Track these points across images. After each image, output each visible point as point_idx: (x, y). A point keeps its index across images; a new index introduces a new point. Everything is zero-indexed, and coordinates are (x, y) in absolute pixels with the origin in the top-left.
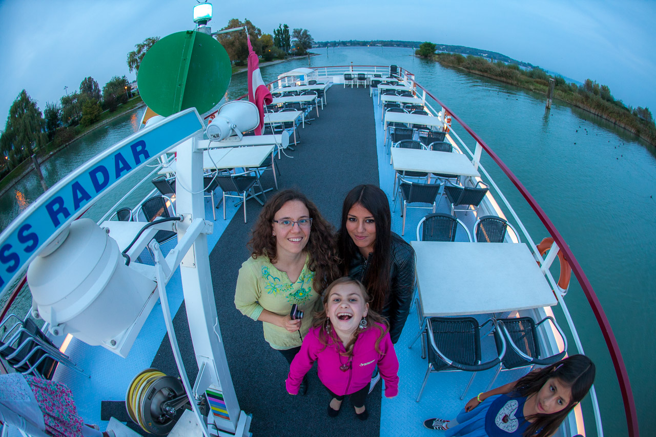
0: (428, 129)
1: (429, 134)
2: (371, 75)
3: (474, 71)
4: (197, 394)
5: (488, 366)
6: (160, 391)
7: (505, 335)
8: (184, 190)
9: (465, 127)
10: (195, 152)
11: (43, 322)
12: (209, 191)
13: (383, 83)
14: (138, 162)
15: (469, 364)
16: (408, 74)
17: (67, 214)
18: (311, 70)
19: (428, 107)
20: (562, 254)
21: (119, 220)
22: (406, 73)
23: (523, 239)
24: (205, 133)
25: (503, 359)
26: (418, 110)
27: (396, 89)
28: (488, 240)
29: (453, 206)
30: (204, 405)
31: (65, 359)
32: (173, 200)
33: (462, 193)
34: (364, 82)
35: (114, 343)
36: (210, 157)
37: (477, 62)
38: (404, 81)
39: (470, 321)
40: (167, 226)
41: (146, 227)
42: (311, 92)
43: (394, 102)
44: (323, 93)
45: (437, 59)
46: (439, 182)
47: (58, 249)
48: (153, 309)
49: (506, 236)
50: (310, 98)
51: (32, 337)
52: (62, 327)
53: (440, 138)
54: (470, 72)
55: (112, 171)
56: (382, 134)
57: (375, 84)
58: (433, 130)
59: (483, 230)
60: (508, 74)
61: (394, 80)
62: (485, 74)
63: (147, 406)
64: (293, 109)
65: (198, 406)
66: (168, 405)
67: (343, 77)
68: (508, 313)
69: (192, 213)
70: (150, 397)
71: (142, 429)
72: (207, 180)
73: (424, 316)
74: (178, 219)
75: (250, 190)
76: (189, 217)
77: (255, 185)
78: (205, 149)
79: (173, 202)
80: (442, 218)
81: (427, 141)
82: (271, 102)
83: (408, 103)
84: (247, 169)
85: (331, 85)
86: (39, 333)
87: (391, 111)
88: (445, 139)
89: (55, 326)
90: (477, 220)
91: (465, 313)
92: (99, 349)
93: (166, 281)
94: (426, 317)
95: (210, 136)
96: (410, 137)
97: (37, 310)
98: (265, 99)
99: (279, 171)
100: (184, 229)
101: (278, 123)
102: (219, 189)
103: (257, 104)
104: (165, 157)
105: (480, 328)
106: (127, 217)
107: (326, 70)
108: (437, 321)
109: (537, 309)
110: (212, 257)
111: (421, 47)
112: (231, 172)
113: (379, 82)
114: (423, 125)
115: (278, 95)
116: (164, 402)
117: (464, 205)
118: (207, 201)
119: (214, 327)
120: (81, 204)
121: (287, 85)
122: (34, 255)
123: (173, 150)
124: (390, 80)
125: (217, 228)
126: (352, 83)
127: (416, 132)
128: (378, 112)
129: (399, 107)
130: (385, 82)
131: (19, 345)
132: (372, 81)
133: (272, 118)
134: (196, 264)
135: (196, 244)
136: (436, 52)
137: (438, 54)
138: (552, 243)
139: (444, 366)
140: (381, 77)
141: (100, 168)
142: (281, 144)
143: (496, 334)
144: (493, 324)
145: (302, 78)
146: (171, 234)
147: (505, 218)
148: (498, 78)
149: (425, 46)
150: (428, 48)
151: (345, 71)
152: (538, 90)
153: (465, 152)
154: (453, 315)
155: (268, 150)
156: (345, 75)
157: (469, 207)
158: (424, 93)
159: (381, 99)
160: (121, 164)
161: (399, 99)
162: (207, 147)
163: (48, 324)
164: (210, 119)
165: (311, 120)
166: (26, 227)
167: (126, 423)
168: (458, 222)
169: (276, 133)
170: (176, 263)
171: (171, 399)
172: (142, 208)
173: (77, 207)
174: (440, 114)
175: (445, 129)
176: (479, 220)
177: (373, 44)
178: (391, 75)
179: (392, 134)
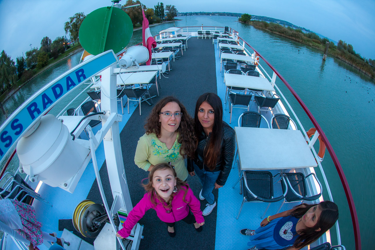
0: (246, 63)
1: (246, 66)
2: (213, 32)
3: (275, 33)
4: (113, 214)
5: (277, 199)
6: (92, 213)
7: (287, 182)
8: (106, 97)
9: (267, 63)
10: (112, 75)
11: (26, 175)
12: (119, 97)
13: (220, 36)
14: (80, 81)
15: (266, 198)
16: (234, 32)
17: (39, 112)
18: (179, 29)
19: (246, 51)
20: (321, 137)
21: (68, 115)
22: (234, 31)
23: (299, 128)
24: (117, 64)
25: (286, 196)
26: (240, 52)
27: (228, 40)
28: (279, 127)
29: (259, 108)
30: (116, 220)
31: (38, 196)
32: (99, 103)
33: (264, 100)
34: (209, 36)
35: (66, 185)
36: (121, 78)
37: (277, 27)
38: (233, 35)
39: (268, 174)
40: (96, 118)
41: (84, 119)
42: (179, 41)
43: (226, 47)
44: (186, 42)
45: (252, 24)
46: (251, 93)
47: (34, 132)
48: (87, 166)
49: (289, 126)
50: (178, 44)
51: (19, 184)
52: (36, 177)
53: (253, 68)
54: (273, 33)
55: (65, 87)
56: (219, 66)
57: (216, 37)
58: (249, 64)
59: (276, 122)
60: (296, 35)
61: (227, 35)
62: (282, 35)
63: (85, 221)
64: (168, 50)
65: (113, 221)
66: (96, 221)
67: (197, 33)
68: (289, 170)
69: (110, 110)
70: (86, 216)
71: (82, 235)
72: (119, 91)
73: (242, 169)
74: (102, 113)
75: (143, 96)
76: (109, 112)
77: (146, 94)
78: (118, 74)
79: (99, 104)
80: (253, 114)
81: (245, 70)
82: (156, 46)
83: (235, 48)
84: (142, 85)
85: (190, 37)
86: (23, 182)
87: (224, 52)
88: (255, 69)
89: (32, 177)
90: (273, 116)
91: (265, 168)
92: (58, 188)
93: (96, 149)
94: (243, 170)
95: (121, 66)
96: (235, 67)
97: (22, 168)
98: (152, 44)
99: (160, 86)
100: (106, 119)
101: (160, 59)
102: (125, 96)
103: (148, 48)
104: (94, 78)
105: (273, 178)
106: (73, 113)
107: (187, 28)
108: (249, 173)
109: (306, 168)
110: (122, 135)
111: (242, 17)
112: (132, 86)
113: (218, 36)
114: (243, 61)
115: (159, 43)
116: (94, 219)
117: (266, 107)
118: (119, 103)
119: (122, 175)
120: (47, 106)
121: (165, 37)
122: (20, 136)
123: (99, 74)
124: (224, 35)
125: (124, 118)
126: (202, 36)
127: (239, 65)
128: (217, 53)
129: (230, 50)
130: (222, 36)
131: (12, 190)
132: (214, 35)
133: (156, 56)
134: (112, 139)
135: (112, 128)
136: (251, 20)
137: (252, 21)
138: (315, 131)
139: (253, 199)
140: (219, 33)
141: (58, 85)
142: (161, 70)
143: (282, 181)
144: (281, 176)
145: (173, 33)
146: (98, 122)
147: (288, 115)
148: (291, 38)
149: (245, 16)
150: (246, 17)
151: (198, 29)
152: (315, 46)
153: (266, 77)
154: (258, 169)
155: (153, 74)
156: (198, 31)
157: (268, 108)
158: (244, 43)
159: (219, 46)
160: (70, 82)
161: (229, 46)
162: (118, 72)
163: (29, 176)
164: (120, 56)
165: (179, 57)
166: (16, 120)
167: (73, 232)
168: (262, 117)
169: (158, 64)
170: (101, 138)
171: (98, 217)
172: (81, 108)
173: (45, 107)
174: (253, 55)
175: (256, 63)
176: (274, 116)
177: (213, 14)
178: (225, 32)
179: (225, 66)
